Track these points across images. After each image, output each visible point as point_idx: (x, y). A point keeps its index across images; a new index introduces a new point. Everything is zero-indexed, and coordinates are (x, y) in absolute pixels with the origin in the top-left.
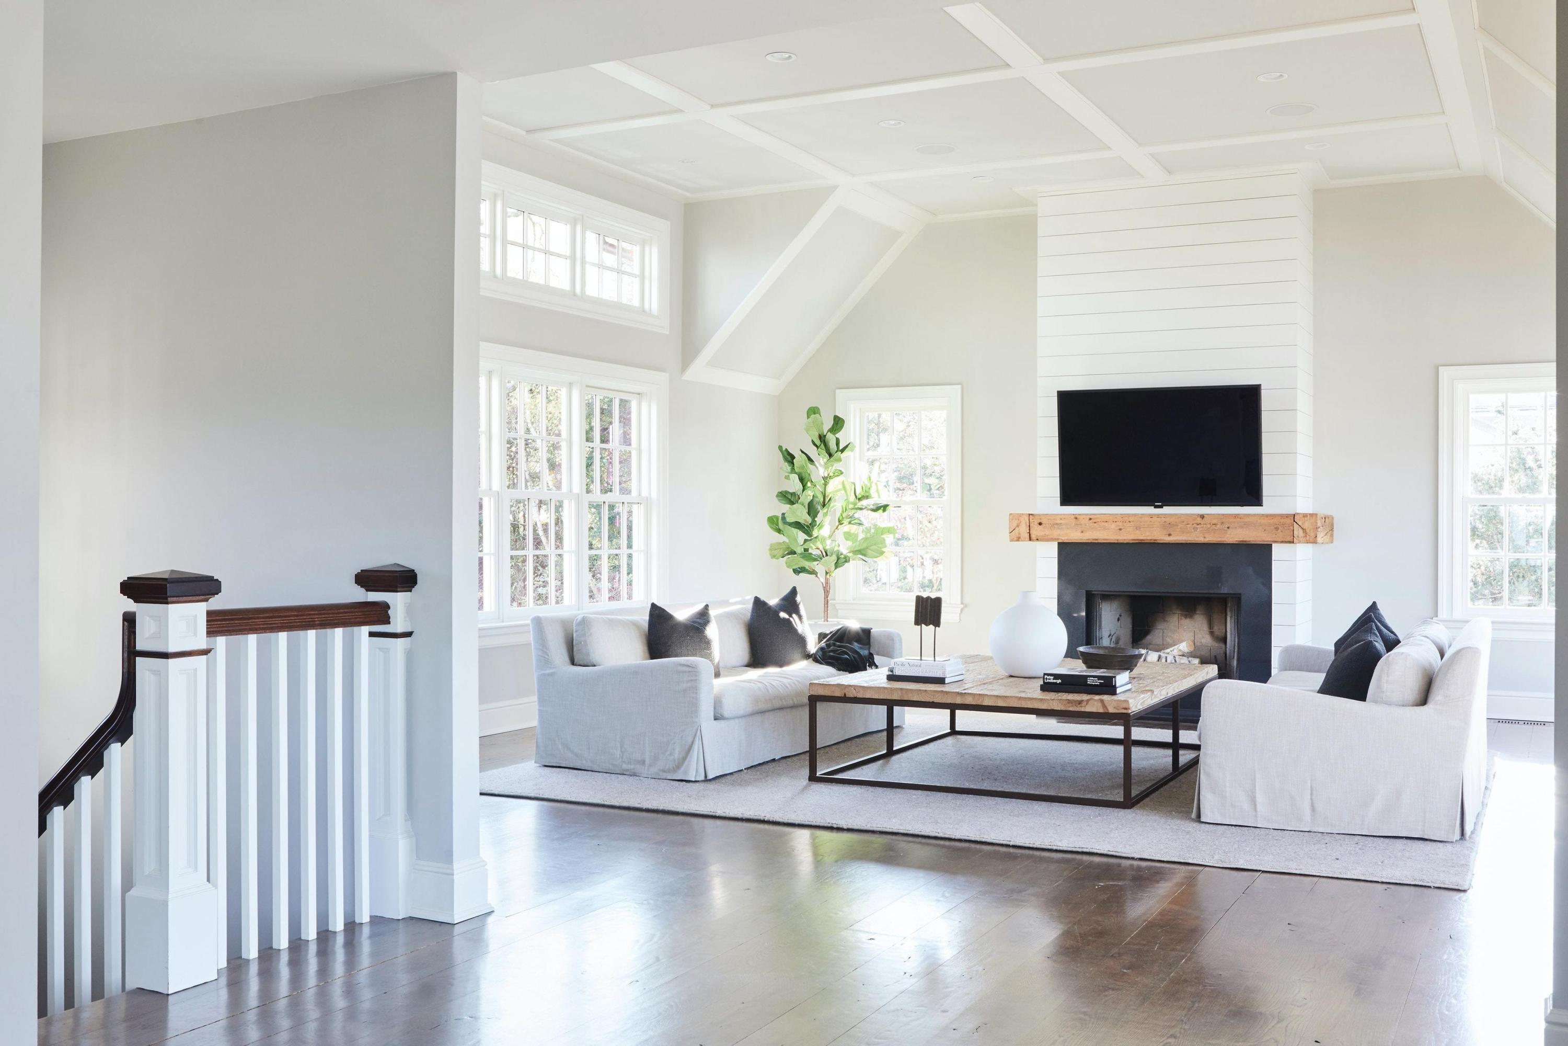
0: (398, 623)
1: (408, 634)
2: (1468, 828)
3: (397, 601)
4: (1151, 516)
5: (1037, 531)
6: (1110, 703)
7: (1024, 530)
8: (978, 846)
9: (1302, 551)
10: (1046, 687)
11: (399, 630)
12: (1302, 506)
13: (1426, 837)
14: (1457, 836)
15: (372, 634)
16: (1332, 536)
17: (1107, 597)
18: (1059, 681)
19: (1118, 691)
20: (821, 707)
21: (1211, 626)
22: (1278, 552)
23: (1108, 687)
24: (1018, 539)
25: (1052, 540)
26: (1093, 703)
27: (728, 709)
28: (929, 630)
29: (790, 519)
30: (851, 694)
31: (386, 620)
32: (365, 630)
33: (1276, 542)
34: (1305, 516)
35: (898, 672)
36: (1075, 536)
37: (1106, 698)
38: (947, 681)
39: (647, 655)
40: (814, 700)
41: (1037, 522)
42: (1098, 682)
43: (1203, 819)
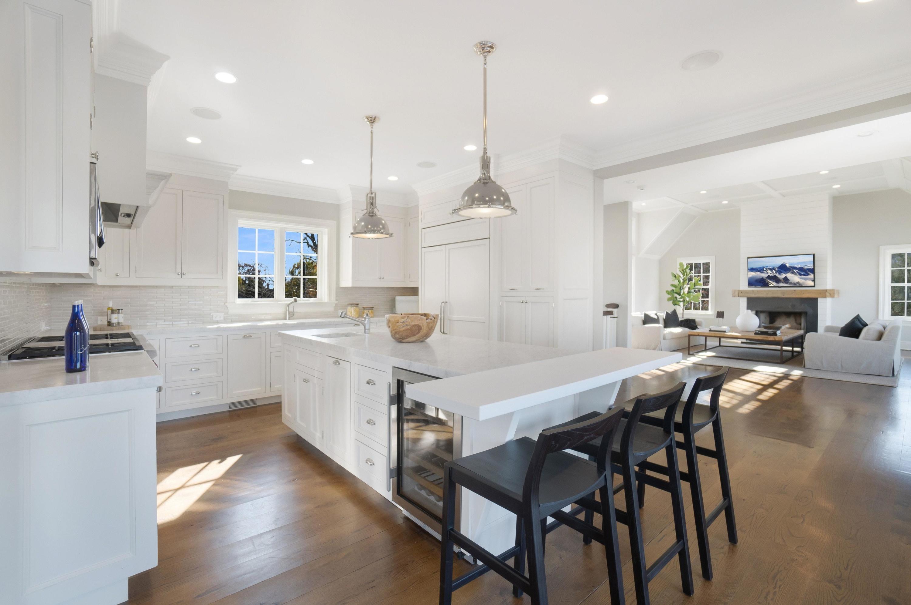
0: (615, 315)
1: (617, 317)
2: (895, 373)
3: (615, 311)
4: (777, 290)
5: (740, 295)
6: (777, 338)
7: (736, 294)
8: (743, 370)
9: (829, 300)
10: (756, 334)
11: (616, 316)
12: (829, 287)
13: (880, 375)
14: (891, 375)
15: (611, 317)
16: (839, 296)
17: (762, 312)
18: (760, 332)
19: (778, 335)
20: (691, 337)
21: (796, 320)
22: (820, 301)
23: (775, 334)
24: (735, 296)
25: (746, 297)
26: (771, 338)
27: (667, 337)
28: (720, 319)
29: (675, 291)
30: (700, 334)
31: (613, 314)
32: (609, 316)
33: (820, 297)
34: (830, 290)
35: (712, 329)
36: (753, 296)
37: (775, 336)
38: (726, 332)
39: (643, 324)
40: (689, 336)
41: (740, 292)
42: (771, 333)
43: (806, 367)
